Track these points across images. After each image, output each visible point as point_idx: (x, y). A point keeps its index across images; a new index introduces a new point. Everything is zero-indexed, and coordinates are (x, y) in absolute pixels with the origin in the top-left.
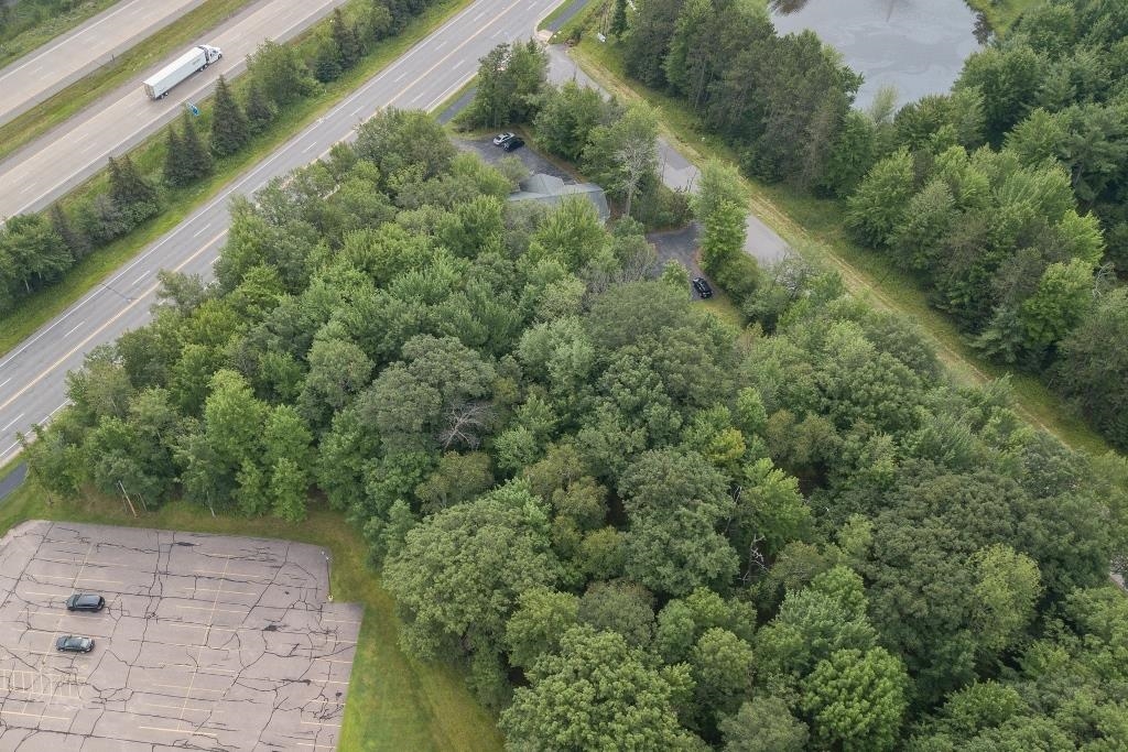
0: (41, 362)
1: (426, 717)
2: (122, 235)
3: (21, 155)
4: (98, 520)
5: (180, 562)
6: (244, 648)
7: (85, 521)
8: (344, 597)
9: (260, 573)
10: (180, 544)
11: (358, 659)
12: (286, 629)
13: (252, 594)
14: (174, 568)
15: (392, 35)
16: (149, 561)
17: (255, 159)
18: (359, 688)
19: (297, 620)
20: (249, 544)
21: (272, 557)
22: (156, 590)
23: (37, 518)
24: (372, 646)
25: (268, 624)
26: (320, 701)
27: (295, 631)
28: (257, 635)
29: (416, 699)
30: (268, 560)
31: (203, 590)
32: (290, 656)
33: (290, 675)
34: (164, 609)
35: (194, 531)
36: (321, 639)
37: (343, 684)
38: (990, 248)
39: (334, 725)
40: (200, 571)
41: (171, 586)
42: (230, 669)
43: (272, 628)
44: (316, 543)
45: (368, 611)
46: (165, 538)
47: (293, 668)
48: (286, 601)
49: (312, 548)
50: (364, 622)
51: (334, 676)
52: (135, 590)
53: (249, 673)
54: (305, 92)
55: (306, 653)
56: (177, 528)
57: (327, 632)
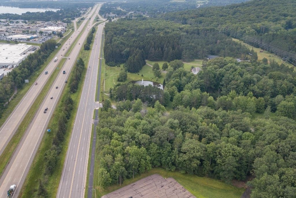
1: (197, 183)
4: (114, 190)
5: (136, 187)
6: (162, 191)
7: (112, 192)
8: (167, 178)
9: (151, 182)
10: (133, 185)
11: (180, 183)
12: (165, 185)
13: (153, 185)
16: (131, 190)
18: (184, 186)
19: (164, 183)
20: (144, 180)
21: (150, 179)
22: (138, 192)
23: (102, 196)
24: (179, 180)
26: (181, 190)
29: (193, 182)
31: (145, 188)
32: (170, 188)
33: (173, 190)
34: (143, 194)
35: (133, 182)
36: (171, 183)
37: (182, 186)
38: (199, 100)
39: (187, 191)
40: (141, 186)
41: (140, 191)
42: (163, 194)
43: (162, 187)
45: (173, 177)
46: (129, 186)
47: (172, 189)
48: (160, 182)
49: (154, 175)
51: (179, 186)
52: (135, 194)
53: (167, 193)
55: (171, 186)
56: (130, 184)
57: (171, 182)
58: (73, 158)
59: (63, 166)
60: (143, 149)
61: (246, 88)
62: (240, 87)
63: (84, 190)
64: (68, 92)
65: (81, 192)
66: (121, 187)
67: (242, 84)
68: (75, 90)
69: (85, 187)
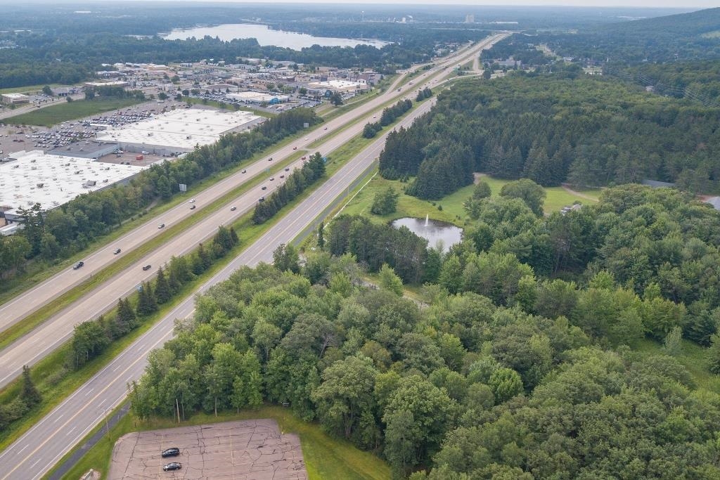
1: (341, 461)
2: (125, 334)
3: (58, 315)
4: (161, 428)
5: (206, 434)
6: (251, 455)
7: (155, 429)
8: (287, 433)
9: (247, 431)
10: (205, 428)
11: (303, 449)
12: (267, 446)
13: (246, 438)
14: (206, 436)
15: (222, 257)
16: (193, 436)
17: (177, 303)
18: (308, 458)
19: (270, 442)
20: (237, 423)
22: (201, 444)
23: (131, 432)
24: (308, 444)
25: (258, 446)
26: (293, 465)
27: (271, 446)
28: (255, 450)
29: (335, 457)
30: (248, 426)
31: (223, 441)
32: (273, 453)
33: (276, 459)
34: (208, 449)
35: (209, 423)
36: (285, 446)
37: (301, 458)
39: (303, 470)
40: (219, 435)
41: (207, 443)
42: (248, 462)
43: (261, 447)
44: (266, 418)
45: (300, 434)
46: (197, 428)
47: (279, 456)
48: (262, 438)
49: (266, 420)
50: (301, 438)
51: (296, 456)
52: (192, 446)
53: (258, 462)
54: (189, 279)
55: (280, 451)
56: (200, 424)
57: (286, 444)
59: (111, 358)
63: (111, 411)
65: (99, 414)
66: (179, 426)
69: (114, 408)
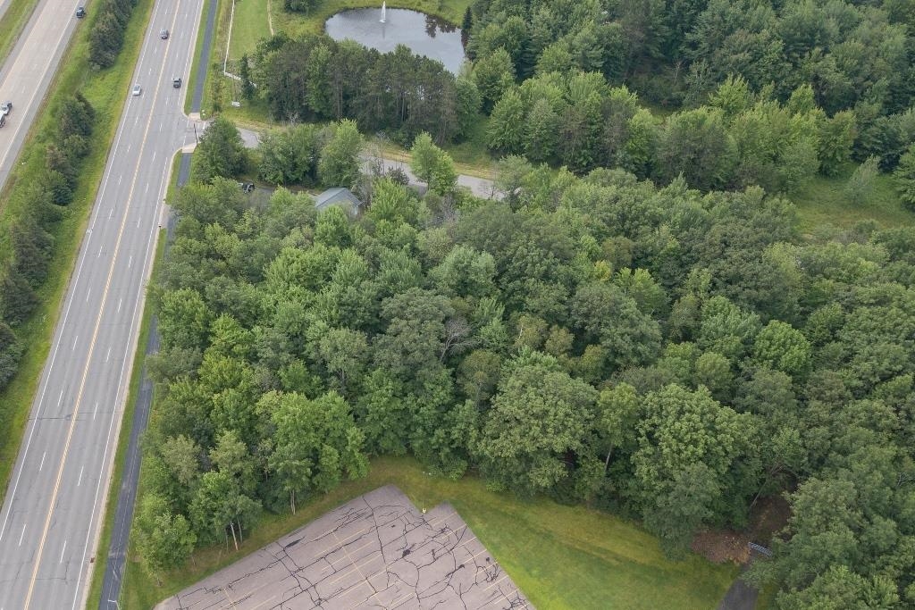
0: (39, 498)
1: (547, 536)
4: (209, 572)
5: (300, 556)
6: (402, 577)
7: (200, 578)
8: (430, 506)
9: (363, 526)
10: (289, 546)
11: (476, 533)
12: (416, 547)
13: (372, 543)
14: (301, 563)
16: (279, 570)
18: (495, 548)
19: (416, 537)
20: (337, 515)
21: (360, 513)
22: (305, 584)
23: (160, 601)
24: (477, 520)
25: (401, 552)
26: (481, 571)
27: (423, 544)
28: (402, 563)
29: (533, 531)
30: (359, 516)
31: (337, 562)
32: (435, 560)
33: (447, 571)
34: (324, 590)
35: (289, 531)
36: (443, 537)
37: (483, 552)
39: (504, 578)
40: (323, 552)
41: (313, 575)
42: (407, 594)
43: (406, 553)
44: (379, 486)
45: (454, 503)
46: (274, 549)
47: (445, 564)
48: (399, 531)
49: (380, 491)
50: (458, 510)
51: (473, 552)
52: (290, 595)
53: (422, 588)
54: (56, 219)
55: (443, 551)
56: (275, 538)
57: (443, 531)
58: (63, 405)
59: (17, 443)
60: (333, 400)
61: (789, 65)
62: (765, 61)
63: (91, 567)
64: (83, 65)
65: (74, 580)
66: (240, 556)
67: (778, 45)
68: (109, 55)
69: (94, 555)
